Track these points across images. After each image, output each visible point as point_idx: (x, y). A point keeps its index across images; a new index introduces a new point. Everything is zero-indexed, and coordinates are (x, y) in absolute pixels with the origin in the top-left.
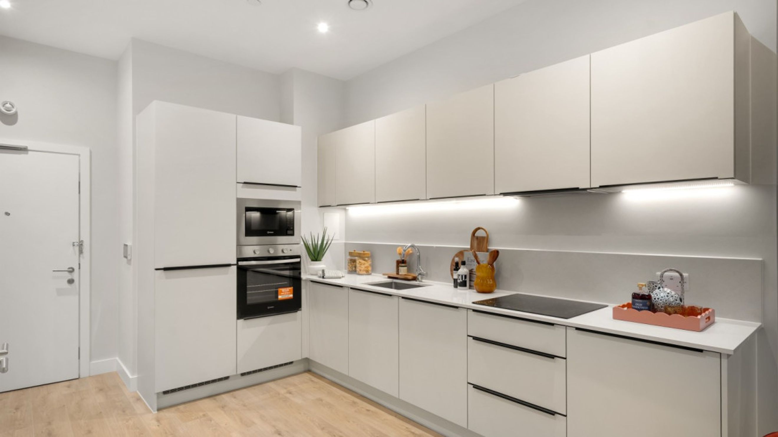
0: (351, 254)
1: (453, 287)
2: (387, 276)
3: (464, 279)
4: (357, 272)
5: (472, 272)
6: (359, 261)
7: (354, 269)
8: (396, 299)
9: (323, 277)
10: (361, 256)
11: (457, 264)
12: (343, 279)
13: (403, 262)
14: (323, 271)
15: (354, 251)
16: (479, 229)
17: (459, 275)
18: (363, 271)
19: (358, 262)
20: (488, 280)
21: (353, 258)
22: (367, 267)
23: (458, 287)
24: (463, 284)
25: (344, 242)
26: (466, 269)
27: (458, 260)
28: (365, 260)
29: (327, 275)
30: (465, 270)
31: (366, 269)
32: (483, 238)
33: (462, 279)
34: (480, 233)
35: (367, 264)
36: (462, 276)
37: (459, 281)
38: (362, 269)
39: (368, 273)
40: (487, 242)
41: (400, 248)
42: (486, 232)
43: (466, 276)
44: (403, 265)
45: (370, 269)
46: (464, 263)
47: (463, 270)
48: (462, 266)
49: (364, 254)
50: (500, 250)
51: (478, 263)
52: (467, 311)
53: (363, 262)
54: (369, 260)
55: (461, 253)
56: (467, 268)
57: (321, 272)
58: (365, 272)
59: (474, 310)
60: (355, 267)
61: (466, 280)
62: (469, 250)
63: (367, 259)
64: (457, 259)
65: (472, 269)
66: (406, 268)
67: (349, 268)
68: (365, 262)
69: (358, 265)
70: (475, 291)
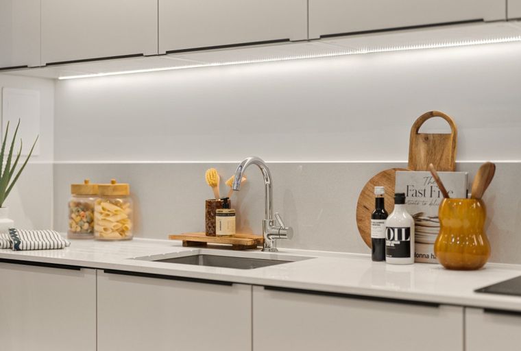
0: (76, 189)
1: (371, 259)
2: (181, 242)
3: (403, 239)
4: (97, 234)
5: (420, 220)
6: (99, 206)
7: (86, 226)
8: (245, 292)
9: (17, 248)
10: (104, 194)
11: (380, 202)
12: (67, 250)
13: (225, 203)
14: (13, 232)
15: (86, 182)
16: (431, 114)
17: (389, 230)
18: (113, 231)
19: (98, 208)
20: (474, 237)
21: (82, 200)
22: (122, 221)
23: (388, 259)
24: (403, 251)
25: (52, 162)
26: (407, 214)
27: (383, 192)
28: (116, 204)
29: (25, 241)
30: (405, 217)
31: (120, 225)
32: (443, 137)
33: (400, 237)
34: (433, 127)
35: (124, 213)
36: (400, 231)
37: (388, 243)
38: (111, 226)
39: (124, 235)
40: (454, 148)
41: (212, 170)
42: (450, 122)
43: (408, 230)
44: (225, 211)
45: (129, 225)
46: (400, 199)
47: (399, 217)
48: (397, 206)
49: (115, 189)
50: (497, 163)
51: (446, 195)
52: (464, 313)
53: (113, 208)
54: (128, 204)
55: (387, 175)
56: (408, 212)
57: (7, 237)
58: (117, 234)
59: (488, 310)
60: (91, 221)
61: (408, 240)
62: (407, 169)
63: (121, 200)
64: (379, 191)
65: (420, 214)
66: (233, 218)
67: (74, 225)
68: (118, 208)
69: (97, 216)
70: (440, 266)
